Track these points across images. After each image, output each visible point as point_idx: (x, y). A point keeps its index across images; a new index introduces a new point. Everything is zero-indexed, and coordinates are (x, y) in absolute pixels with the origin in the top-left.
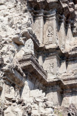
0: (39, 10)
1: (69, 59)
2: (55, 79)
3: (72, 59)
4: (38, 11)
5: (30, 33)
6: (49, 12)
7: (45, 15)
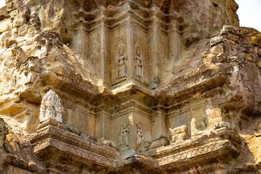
0: (96, 7)
1: (169, 107)
2: (128, 158)
3: (177, 104)
4: (93, 12)
5: (58, 75)
6: (118, 8)
7: (110, 18)
